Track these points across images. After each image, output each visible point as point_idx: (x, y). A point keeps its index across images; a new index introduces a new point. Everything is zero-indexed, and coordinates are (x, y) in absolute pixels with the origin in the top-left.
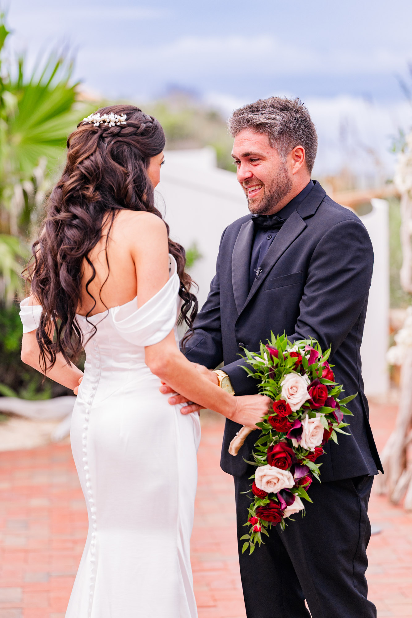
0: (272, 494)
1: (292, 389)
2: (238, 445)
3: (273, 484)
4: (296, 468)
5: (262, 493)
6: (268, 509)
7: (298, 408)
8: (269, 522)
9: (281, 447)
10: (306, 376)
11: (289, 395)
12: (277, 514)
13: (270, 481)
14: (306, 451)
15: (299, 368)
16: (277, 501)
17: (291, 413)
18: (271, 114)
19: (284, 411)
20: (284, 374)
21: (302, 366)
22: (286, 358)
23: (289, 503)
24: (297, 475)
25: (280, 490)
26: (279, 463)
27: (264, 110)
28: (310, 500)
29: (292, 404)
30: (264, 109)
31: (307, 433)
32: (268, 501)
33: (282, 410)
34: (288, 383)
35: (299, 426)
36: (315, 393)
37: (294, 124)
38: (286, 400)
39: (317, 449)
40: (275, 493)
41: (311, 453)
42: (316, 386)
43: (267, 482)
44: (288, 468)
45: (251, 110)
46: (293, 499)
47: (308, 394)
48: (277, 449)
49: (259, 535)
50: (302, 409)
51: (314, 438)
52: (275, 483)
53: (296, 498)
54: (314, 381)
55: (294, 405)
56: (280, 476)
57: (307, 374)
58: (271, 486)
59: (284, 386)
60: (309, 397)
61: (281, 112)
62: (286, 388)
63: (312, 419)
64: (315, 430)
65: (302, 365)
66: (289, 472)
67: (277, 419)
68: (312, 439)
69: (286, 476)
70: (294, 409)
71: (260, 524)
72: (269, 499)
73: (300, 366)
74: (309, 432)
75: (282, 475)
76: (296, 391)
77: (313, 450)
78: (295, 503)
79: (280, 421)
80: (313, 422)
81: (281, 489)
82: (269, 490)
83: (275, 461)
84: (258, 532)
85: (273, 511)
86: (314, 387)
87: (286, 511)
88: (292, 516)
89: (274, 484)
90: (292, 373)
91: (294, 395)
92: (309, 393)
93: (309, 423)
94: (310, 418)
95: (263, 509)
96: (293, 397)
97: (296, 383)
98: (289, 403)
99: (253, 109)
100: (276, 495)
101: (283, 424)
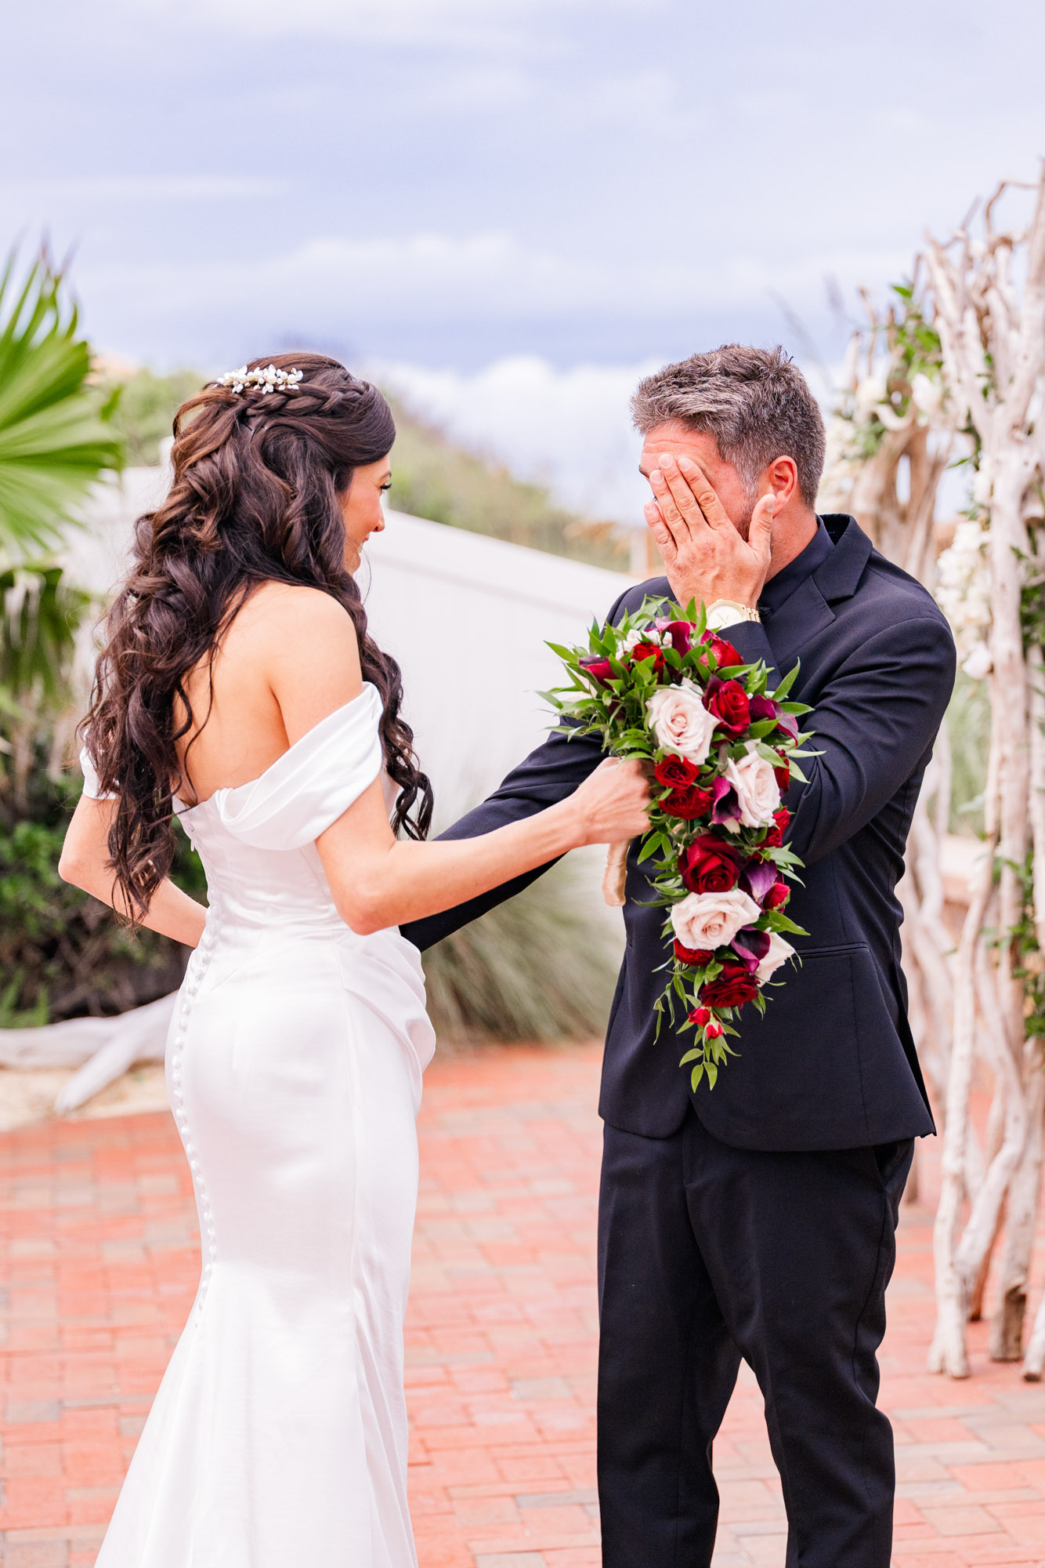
0: (722, 949)
1: (675, 722)
2: (620, 881)
3: (715, 929)
4: (749, 877)
5: (701, 955)
6: (725, 982)
7: (705, 753)
8: (732, 1007)
9: (704, 849)
10: (687, 682)
11: (676, 739)
12: (747, 986)
13: (707, 926)
14: (760, 830)
15: (666, 673)
16: (738, 959)
17: (698, 773)
18: (719, 390)
19: (682, 776)
20: (645, 701)
21: (670, 667)
22: (630, 667)
23: (761, 954)
24: (759, 890)
25: (734, 935)
26: (712, 881)
27: (704, 382)
28: (799, 930)
29: (690, 751)
30: (705, 379)
31: (748, 795)
32: (721, 968)
33: (678, 777)
34: (661, 717)
35: (725, 791)
36: (723, 707)
37: (771, 409)
38: (676, 753)
39: (779, 817)
40: (727, 944)
41: (771, 830)
42: (717, 691)
43: (703, 930)
44: (734, 884)
45: (678, 380)
46: (766, 940)
47: (711, 715)
48: (697, 856)
49: (721, 1042)
50: (714, 752)
51: (763, 796)
52: (720, 926)
53: (771, 938)
54: (708, 685)
55: (695, 751)
56: (725, 908)
57: (687, 677)
58: (713, 934)
59: (657, 725)
60: (715, 721)
61: (742, 385)
62: (664, 727)
63: (744, 762)
64: (759, 780)
65: (667, 664)
66: (739, 890)
67: (678, 799)
68: (761, 800)
69: (737, 901)
70: (699, 759)
71: (717, 1019)
72: (718, 961)
73: (665, 667)
74: (750, 792)
75: (728, 902)
76: (686, 723)
77: (772, 822)
78: (772, 948)
79: (684, 799)
80: (749, 766)
81: (737, 931)
82: (712, 943)
83: (704, 881)
84: (717, 1036)
85: (737, 984)
86: (715, 695)
87: (758, 972)
88: (775, 977)
89: (718, 927)
90: (658, 691)
91: (686, 732)
92: (711, 712)
93: (740, 772)
94: (736, 762)
95: (713, 988)
96: (686, 737)
97: (677, 706)
98: (687, 755)
99: (682, 378)
100: (730, 948)
101: (694, 802)
